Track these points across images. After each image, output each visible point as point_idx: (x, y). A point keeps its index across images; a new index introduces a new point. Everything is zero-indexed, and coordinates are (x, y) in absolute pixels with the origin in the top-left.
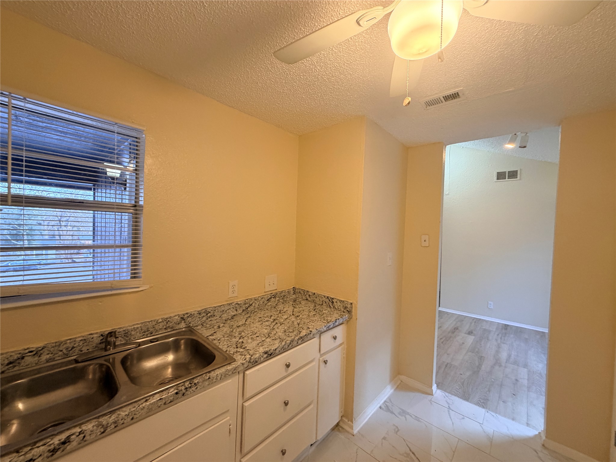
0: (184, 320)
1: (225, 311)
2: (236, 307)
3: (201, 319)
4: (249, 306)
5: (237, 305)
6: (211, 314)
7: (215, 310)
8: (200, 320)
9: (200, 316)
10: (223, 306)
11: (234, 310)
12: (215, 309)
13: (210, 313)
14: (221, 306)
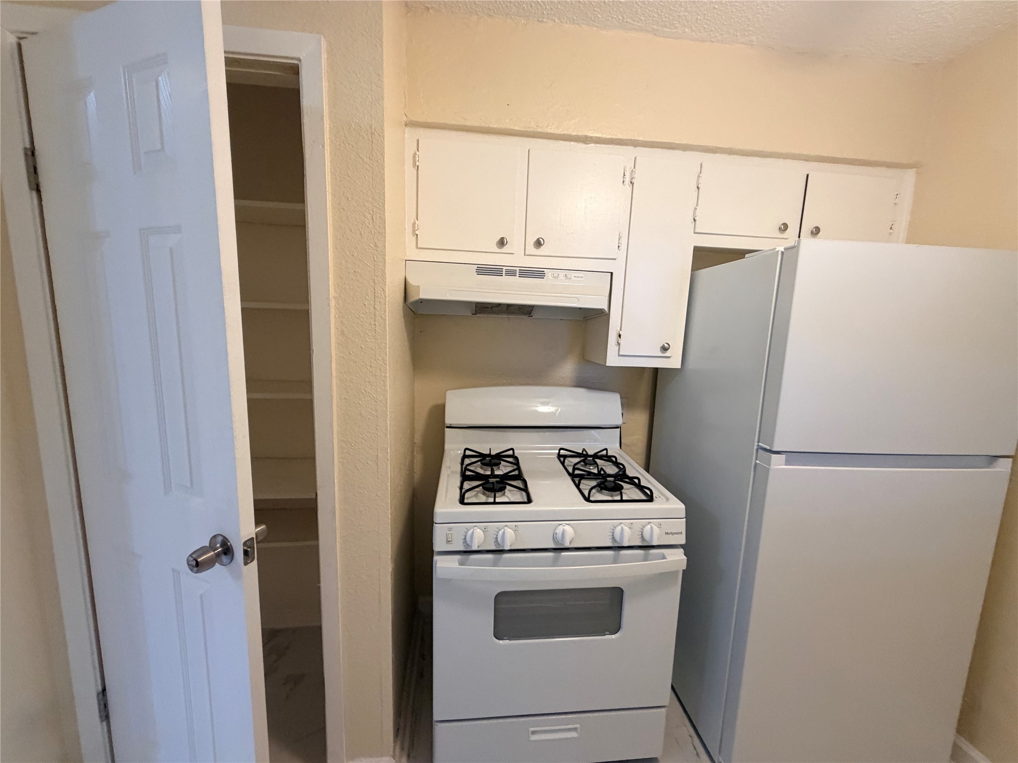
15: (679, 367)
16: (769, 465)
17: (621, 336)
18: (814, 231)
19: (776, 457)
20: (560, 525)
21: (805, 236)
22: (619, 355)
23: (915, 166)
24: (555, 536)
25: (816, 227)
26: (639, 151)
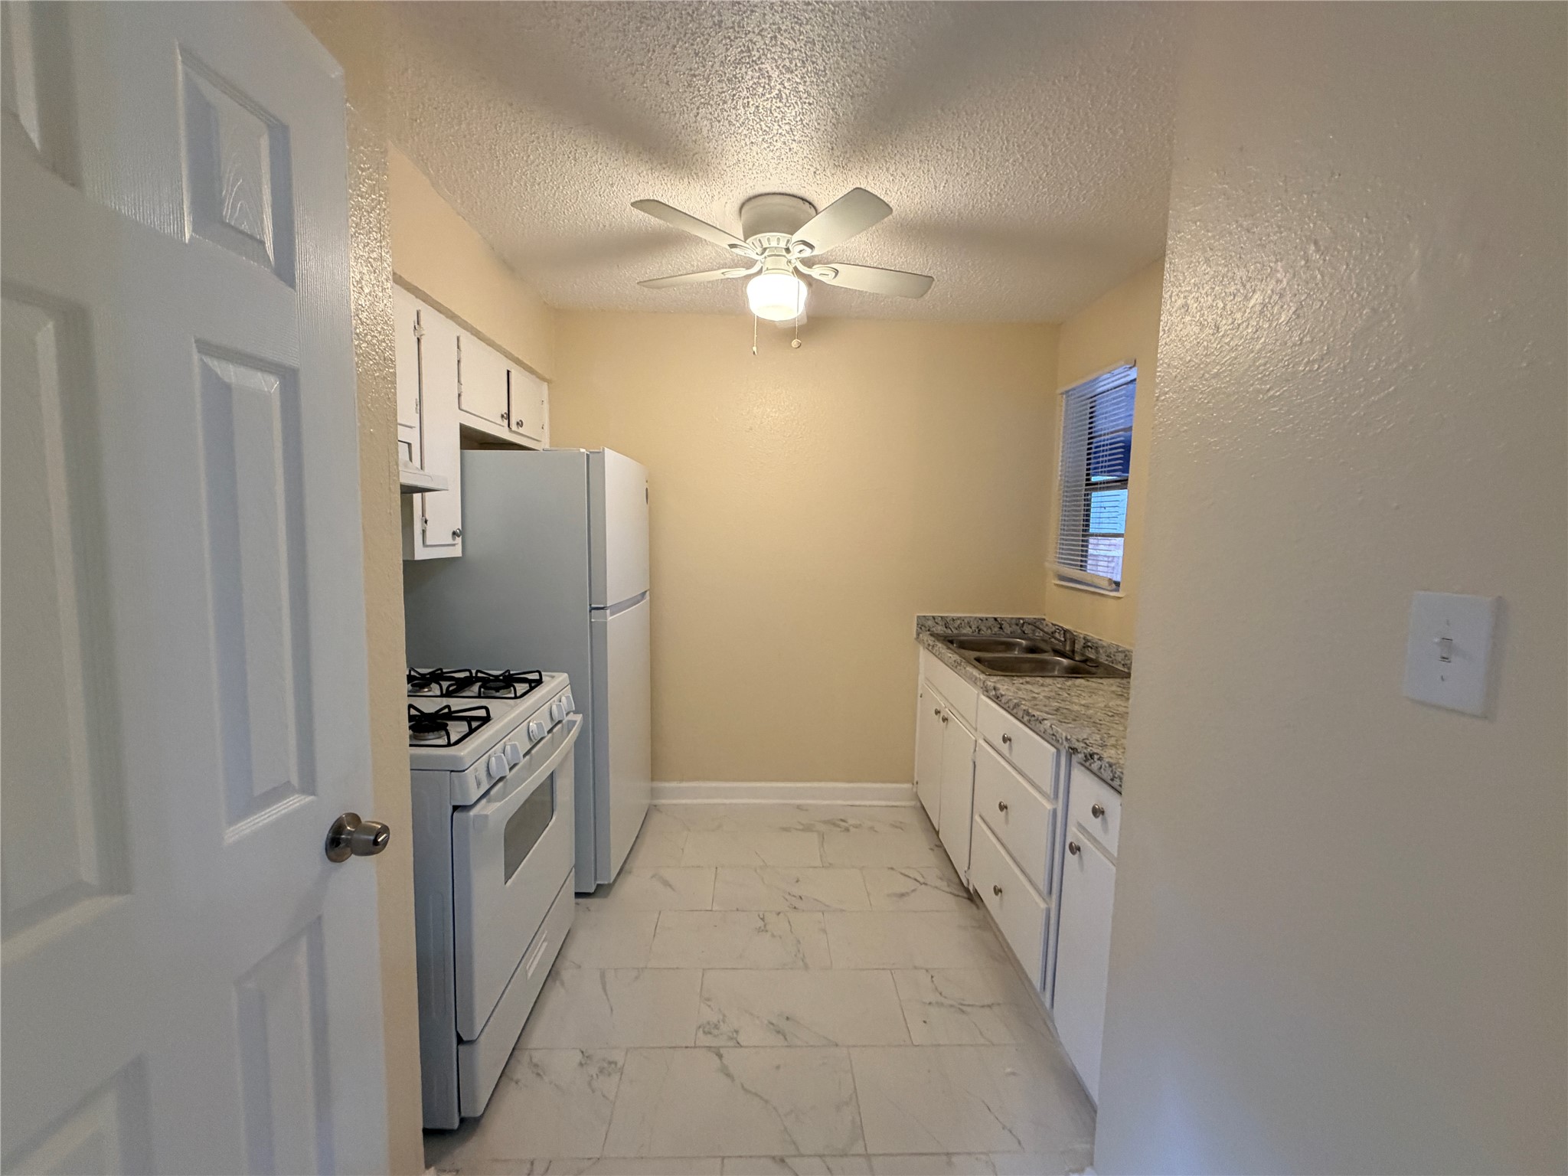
15: (460, 555)
16: (606, 620)
17: (426, 522)
18: (520, 424)
19: (608, 611)
20: (529, 723)
21: (514, 427)
22: (424, 544)
23: (549, 381)
24: (531, 734)
25: (521, 421)
26: (420, 305)
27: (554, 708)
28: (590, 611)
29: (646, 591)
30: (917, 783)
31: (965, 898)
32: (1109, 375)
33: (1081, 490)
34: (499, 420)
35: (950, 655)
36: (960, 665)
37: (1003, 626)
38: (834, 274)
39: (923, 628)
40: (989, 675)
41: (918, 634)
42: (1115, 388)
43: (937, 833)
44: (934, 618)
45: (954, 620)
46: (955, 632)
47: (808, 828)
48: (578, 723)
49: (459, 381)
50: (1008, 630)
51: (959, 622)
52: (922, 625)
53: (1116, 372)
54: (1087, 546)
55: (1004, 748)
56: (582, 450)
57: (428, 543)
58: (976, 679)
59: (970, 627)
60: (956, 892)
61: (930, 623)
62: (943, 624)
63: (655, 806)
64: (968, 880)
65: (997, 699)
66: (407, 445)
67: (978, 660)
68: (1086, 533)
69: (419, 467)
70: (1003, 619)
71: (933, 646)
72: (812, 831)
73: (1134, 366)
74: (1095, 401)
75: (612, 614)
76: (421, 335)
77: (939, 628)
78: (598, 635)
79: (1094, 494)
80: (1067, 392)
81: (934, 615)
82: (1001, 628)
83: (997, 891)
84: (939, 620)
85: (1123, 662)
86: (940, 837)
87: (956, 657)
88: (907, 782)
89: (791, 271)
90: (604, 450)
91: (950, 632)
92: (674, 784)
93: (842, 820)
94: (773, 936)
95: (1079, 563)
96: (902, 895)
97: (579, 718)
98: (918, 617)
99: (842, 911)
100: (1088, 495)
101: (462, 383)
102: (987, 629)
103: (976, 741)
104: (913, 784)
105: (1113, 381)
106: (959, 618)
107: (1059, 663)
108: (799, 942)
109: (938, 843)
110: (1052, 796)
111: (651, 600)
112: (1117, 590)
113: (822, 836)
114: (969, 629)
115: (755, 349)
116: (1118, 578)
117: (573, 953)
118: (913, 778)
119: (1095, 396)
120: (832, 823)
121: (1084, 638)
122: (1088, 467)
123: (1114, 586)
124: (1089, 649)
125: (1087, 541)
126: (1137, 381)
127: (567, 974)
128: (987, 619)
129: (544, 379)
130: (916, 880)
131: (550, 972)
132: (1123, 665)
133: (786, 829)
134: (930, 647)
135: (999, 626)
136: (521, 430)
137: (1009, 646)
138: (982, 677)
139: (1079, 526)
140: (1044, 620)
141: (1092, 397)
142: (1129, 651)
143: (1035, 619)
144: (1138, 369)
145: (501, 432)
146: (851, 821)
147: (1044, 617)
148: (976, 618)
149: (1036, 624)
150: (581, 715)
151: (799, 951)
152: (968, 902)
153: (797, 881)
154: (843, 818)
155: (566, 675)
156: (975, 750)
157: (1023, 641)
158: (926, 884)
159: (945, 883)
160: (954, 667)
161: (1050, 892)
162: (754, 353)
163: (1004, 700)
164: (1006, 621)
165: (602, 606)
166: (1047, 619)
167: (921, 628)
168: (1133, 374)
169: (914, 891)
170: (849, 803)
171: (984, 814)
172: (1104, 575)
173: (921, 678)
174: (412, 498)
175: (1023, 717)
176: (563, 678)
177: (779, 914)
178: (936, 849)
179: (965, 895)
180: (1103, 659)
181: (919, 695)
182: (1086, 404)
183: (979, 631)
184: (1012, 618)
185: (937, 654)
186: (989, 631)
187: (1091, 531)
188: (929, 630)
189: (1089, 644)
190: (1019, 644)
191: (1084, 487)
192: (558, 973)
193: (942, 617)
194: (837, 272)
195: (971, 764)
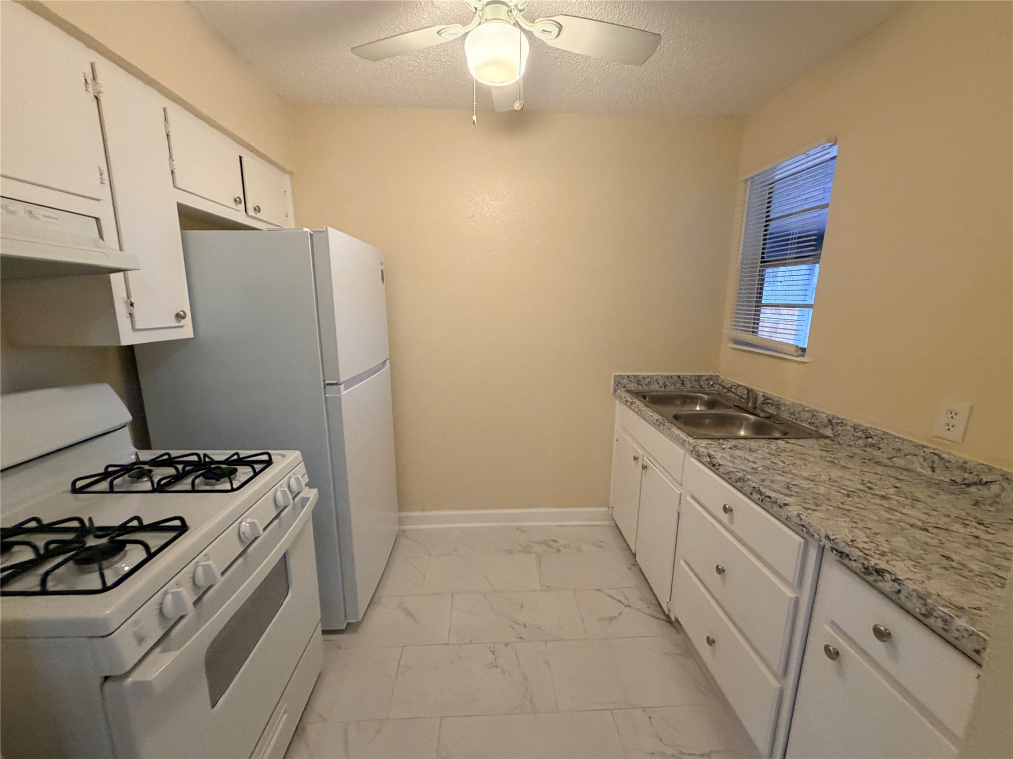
0: (833, 425)
1: (902, 453)
2: (933, 462)
3: (856, 440)
4: (975, 484)
5: (936, 458)
6: (874, 442)
7: (882, 439)
8: (854, 440)
9: (856, 435)
10: (900, 440)
11: (925, 464)
12: (883, 437)
13: (871, 437)
14: (899, 438)
15: (192, 336)
16: (340, 394)
17: (134, 305)
18: (257, 209)
19: (342, 387)
20: (240, 523)
21: (251, 212)
22: (134, 329)
23: (290, 173)
24: (242, 536)
25: (258, 206)
26: (93, 56)
27: (279, 494)
28: (325, 387)
29: (386, 360)
30: (612, 508)
31: (665, 621)
32: (803, 156)
33: (756, 267)
34: (233, 205)
35: (651, 414)
36: (664, 425)
37: (684, 382)
38: (557, 30)
39: (619, 385)
40: (696, 438)
41: (615, 391)
42: (808, 168)
43: (634, 555)
44: (628, 377)
45: (644, 378)
46: (645, 388)
47: (526, 550)
48: (311, 499)
49: (170, 157)
50: (688, 385)
51: (648, 380)
52: (619, 383)
53: (811, 152)
54: (759, 315)
55: (725, 517)
56: (305, 229)
57: (138, 327)
58: (684, 441)
59: (658, 384)
60: (654, 614)
61: (625, 381)
62: (636, 381)
63: (403, 531)
64: (669, 610)
65: (713, 466)
66: (94, 220)
67: (676, 417)
68: (759, 304)
69: (118, 248)
70: (685, 376)
71: (632, 403)
72: (530, 553)
73: (835, 144)
74: (773, 188)
75: (346, 389)
76: (99, 93)
77: (633, 385)
78: (333, 408)
79: (769, 270)
80: (752, 178)
81: (628, 374)
82: (683, 384)
83: (711, 642)
84: (632, 379)
85: (809, 421)
86: (636, 559)
87: (656, 416)
88: (603, 506)
89: (512, 23)
90: (327, 229)
91: (641, 388)
92: (418, 514)
93: (555, 541)
94: (504, 673)
95: (751, 330)
96: (611, 619)
97: (312, 494)
98: (615, 376)
99: (561, 639)
100: (763, 270)
101: (173, 158)
102: (672, 385)
103: (681, 494)
104: (609, 507)
105: (807, 162)
106: (648, 377)
107: (746, 419)
108: (526, 678)
109: (634, 563)
110: (795, 585)
111: (391, 369)
112: (803, 356)
113: (539, 557)
114: (657, 385)
115: (474, 118)
116: (805, 346)
117: (321, 703)
118: (609, 504)
119: (773, 183)
120: (545, 543)
121: (764, 396)
122: (764, 246)
123: (800, 352)
124: (769, 405)
125: (759, 311)
126: (837, 157)
127: (313, 730)
128: (671, 377)
129: (283, 170)
130: (620, 601)
131: (297, 728)
132: (810, 423)
133: (510, 552)
134: (629, 404)
135: (681, 382)
136: (259, 215)
137: (694, 400)
138: (691, 440)
139: (752, 297)
140: (718, 376)
141: (770, 184)
142: (816, 411)
143: (711, 376)
144: (839, 147)
145: (237, 215)
146: (561, 542)
147: (718, 374)
148: (663, 376)
149: (713, 380)
150: (316, 489)
151: (527, 690)
152: (668, 625)
153: (522, 607)
154: (554, 539)
155: (298, 452)
156: (680, 503)
157: (705, 396)
158: (629, 606)
159: (645, 606)
160: (658, 425)
161: (785, 672)
162: (474, 122)
163: (722, 469)
164: (687, 378)
165: (335, 382)
166: (721, 376)
167: (617, 385)
168: (834, 152)
169: (621, 613)
170: (557, 523)
171: (688, 560)
172: (791, 342)
173: (617, 425)
174: (109, 277)
175: (751, 494)
176: (295, 455)
177: (507, 645)
178: (633, 568)
179: (663, 617)
180: (785, 415)
181: (615, 439)
182: (765, 190)
183: (665, 386)
184: (692, 376)
185: (636, 410)
186: (673, 386)
187: (764, 302)
188: (624, 387)
189: (770, 401)
190: (702, 398)
191: (760, 264)
192: (304, 729)
193: (635, 376)
194: (560, 28)
195: (676, 515)
